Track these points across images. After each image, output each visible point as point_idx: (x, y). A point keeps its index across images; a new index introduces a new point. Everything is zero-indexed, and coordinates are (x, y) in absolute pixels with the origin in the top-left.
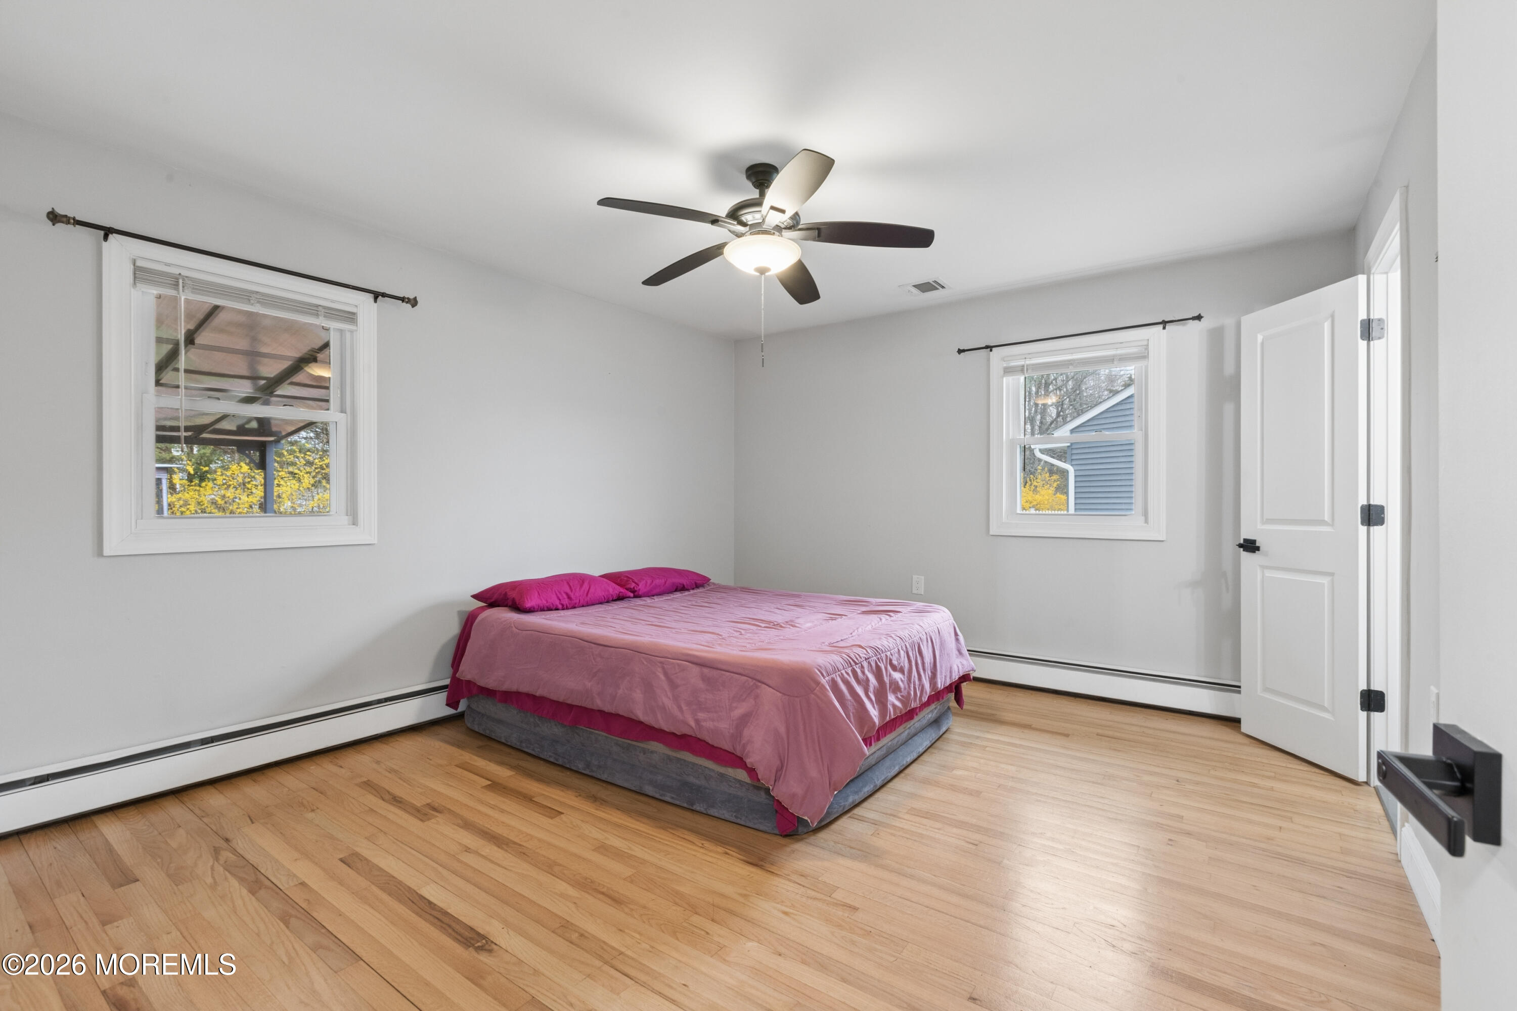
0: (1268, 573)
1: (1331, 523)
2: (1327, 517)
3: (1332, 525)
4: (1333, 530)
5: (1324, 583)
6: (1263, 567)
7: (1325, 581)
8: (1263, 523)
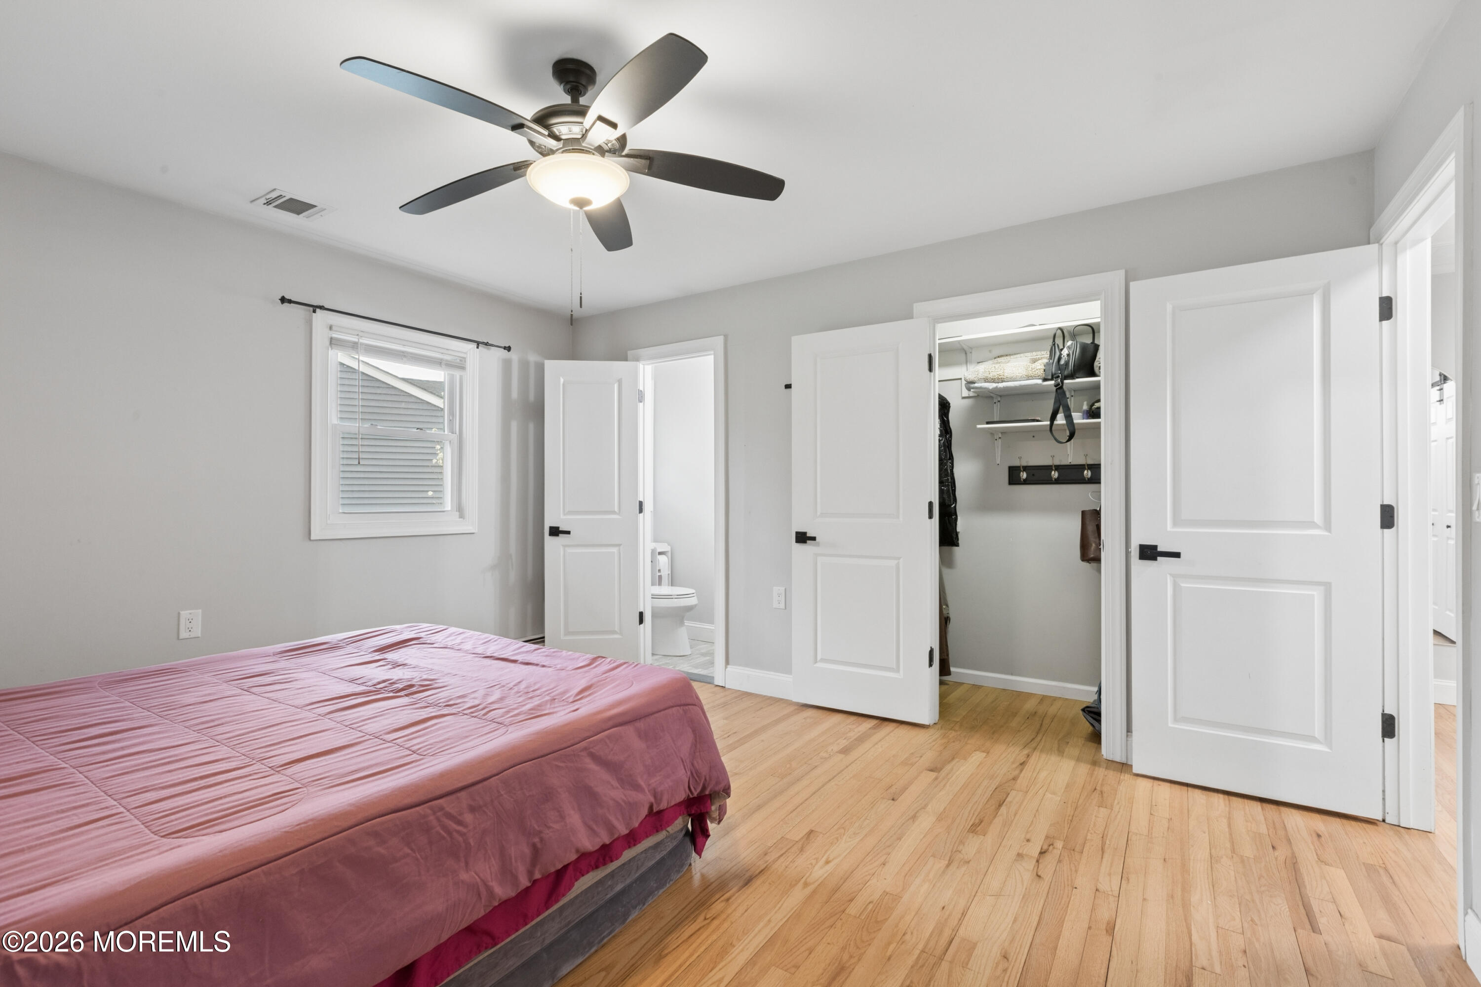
0: (569, 550)
1: (618, 512)
2: (616, 509)
3: (619, 514)
4: (620, 517)
5: (614, 552)
6: (564, 546)
7: (615, 550)
8: (564, 514)
